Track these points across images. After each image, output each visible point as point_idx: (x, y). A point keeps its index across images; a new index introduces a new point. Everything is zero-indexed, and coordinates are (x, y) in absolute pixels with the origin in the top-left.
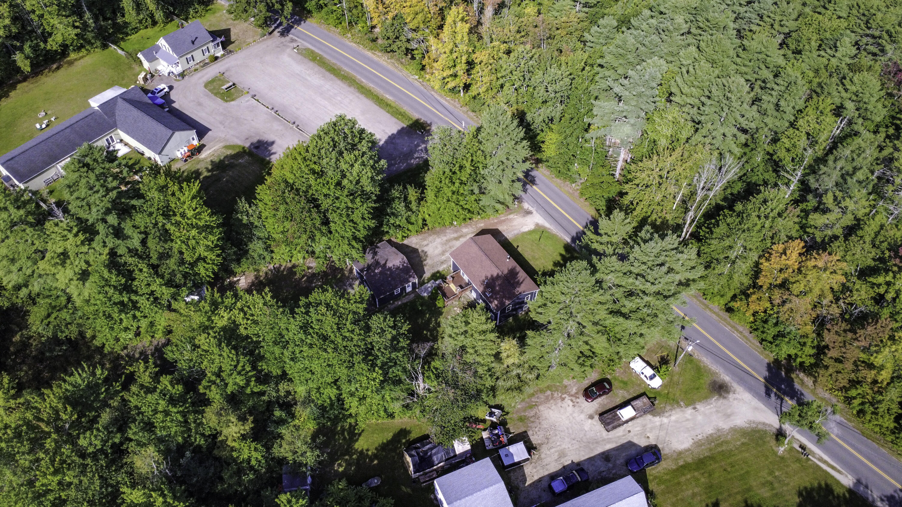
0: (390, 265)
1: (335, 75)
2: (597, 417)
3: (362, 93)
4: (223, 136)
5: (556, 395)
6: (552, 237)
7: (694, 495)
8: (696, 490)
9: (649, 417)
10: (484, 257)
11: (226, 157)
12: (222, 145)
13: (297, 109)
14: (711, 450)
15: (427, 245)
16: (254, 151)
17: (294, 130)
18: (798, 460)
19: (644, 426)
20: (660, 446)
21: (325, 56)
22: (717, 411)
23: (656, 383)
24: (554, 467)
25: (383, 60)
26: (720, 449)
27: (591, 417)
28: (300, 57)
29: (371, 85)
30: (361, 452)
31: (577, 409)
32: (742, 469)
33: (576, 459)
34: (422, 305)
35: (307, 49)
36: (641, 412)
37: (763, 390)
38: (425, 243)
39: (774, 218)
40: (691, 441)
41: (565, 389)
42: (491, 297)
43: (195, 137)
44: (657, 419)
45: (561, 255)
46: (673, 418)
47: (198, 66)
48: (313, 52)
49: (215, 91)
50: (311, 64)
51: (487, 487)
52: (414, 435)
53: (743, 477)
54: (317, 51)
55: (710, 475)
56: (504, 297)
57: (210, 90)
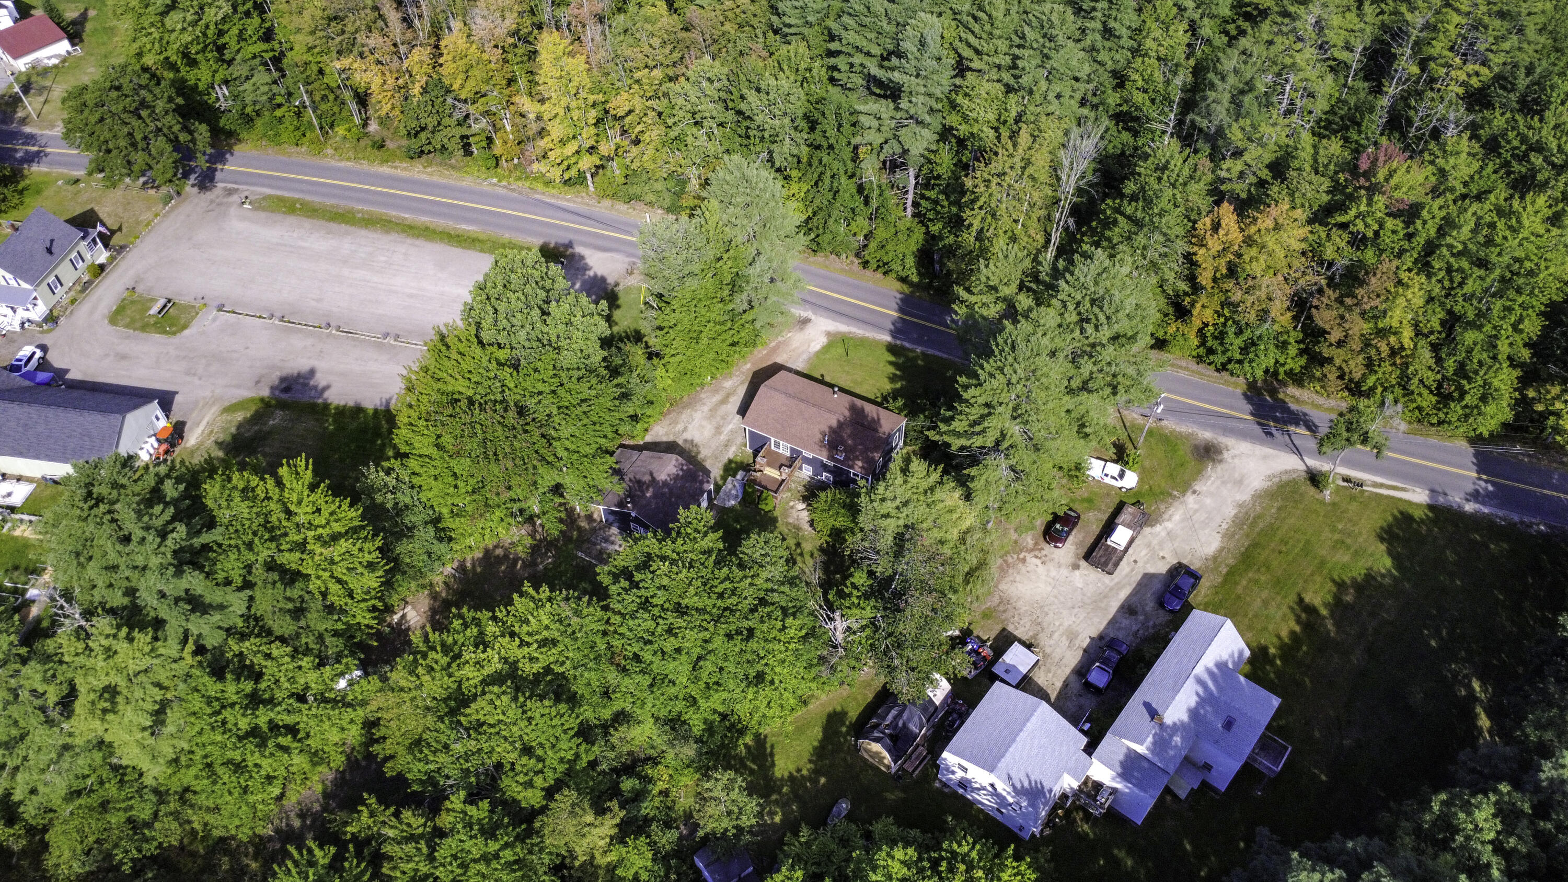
0: (662, 476)
1: (347, 223)
2: (1083, 563)
3: (418, 236)
4: (208, 393)
5: (1010, 560)
6: (862, 342)
7: (1266, 603)
8: (1265, 594)
9: (1147, 530)
10: (802, 406)
11: (240, 426)
12: (215, 410)
13: (319, 300)
14: (1247, 536)
15: (685, 429)
16: (284, 396)
17: (334, 336)
18: (1353, 498)
19: (1149, 545)
20: (1185, 562)
21: (308, 198)
22: (1224, 483)
23: (1131, 480)
24: (1072, 659)
25: (418, 171)
26: (1257, 530)
27: (1076, 567)
28: (263, 215)
29: (425, 219)
30: (791, 778)
31: (1050, 565)
32: (1299, 541)
33: (1095, 633)
34: (737, 521)
35: (267, 198)
36: (1138, 525)
37: (1258, 429)
38: (680, 427)
39: (1185, 184)
40: (1218, 537)
41: (1017, 547)
42: (847, 458)
43: (160, 413)
44: (1158, 528)
45: (891, 363)
46: (1177, 517)
47: (72, 293)
48: (281, 199)
49: (138, 325)
50: (292, 220)
51: (1028, 720)
52: (853, 714)
53: (1307, 550)
54: (286, 194)
55: (1268, 568)
56: (867, 449)
57: (127, 326)
